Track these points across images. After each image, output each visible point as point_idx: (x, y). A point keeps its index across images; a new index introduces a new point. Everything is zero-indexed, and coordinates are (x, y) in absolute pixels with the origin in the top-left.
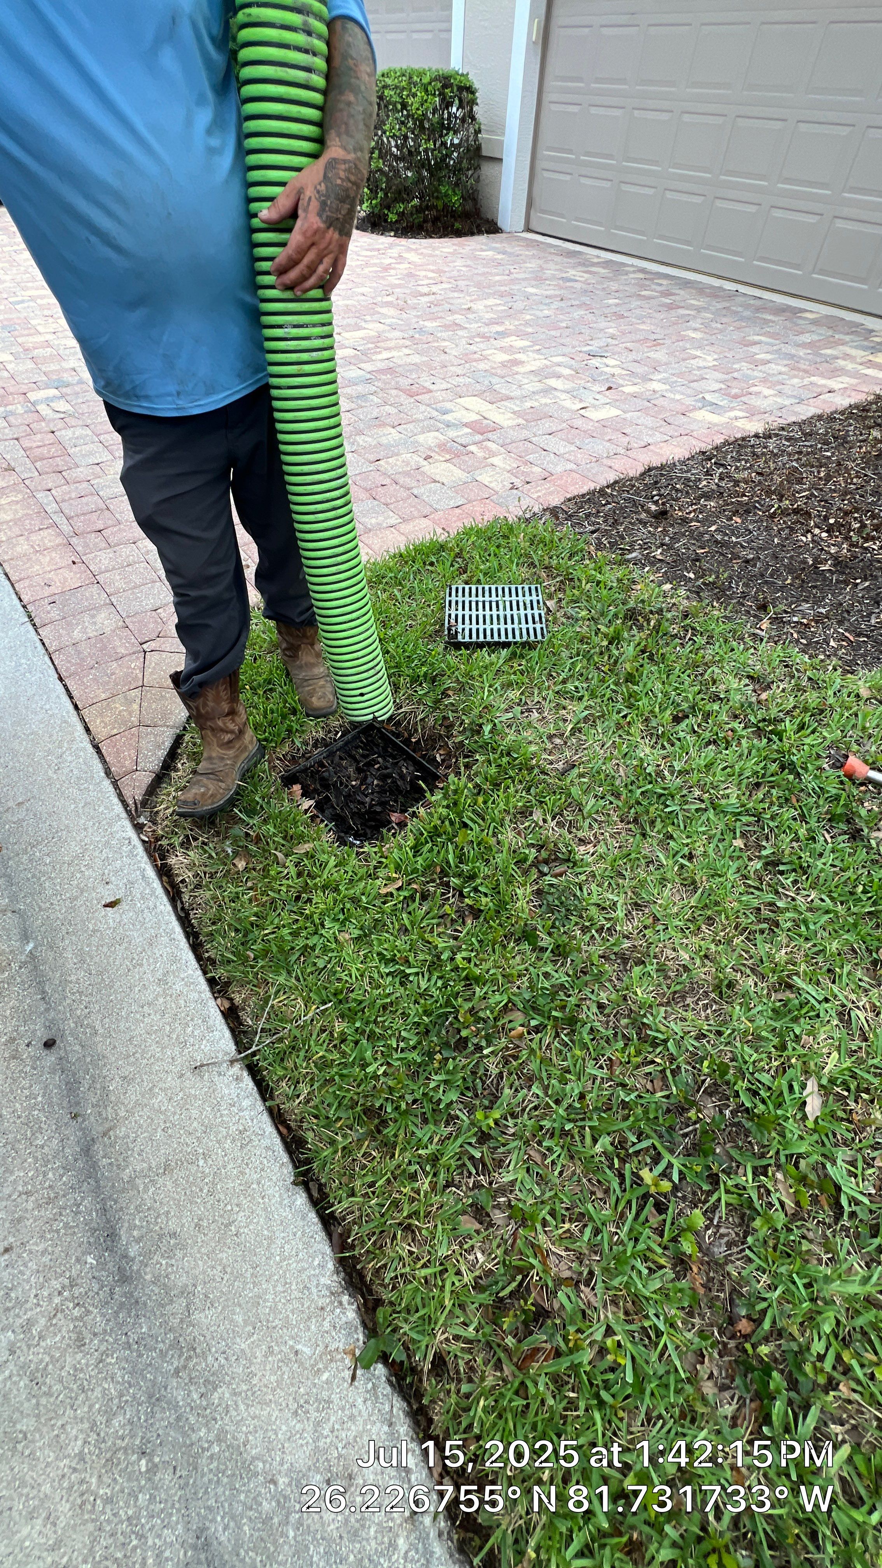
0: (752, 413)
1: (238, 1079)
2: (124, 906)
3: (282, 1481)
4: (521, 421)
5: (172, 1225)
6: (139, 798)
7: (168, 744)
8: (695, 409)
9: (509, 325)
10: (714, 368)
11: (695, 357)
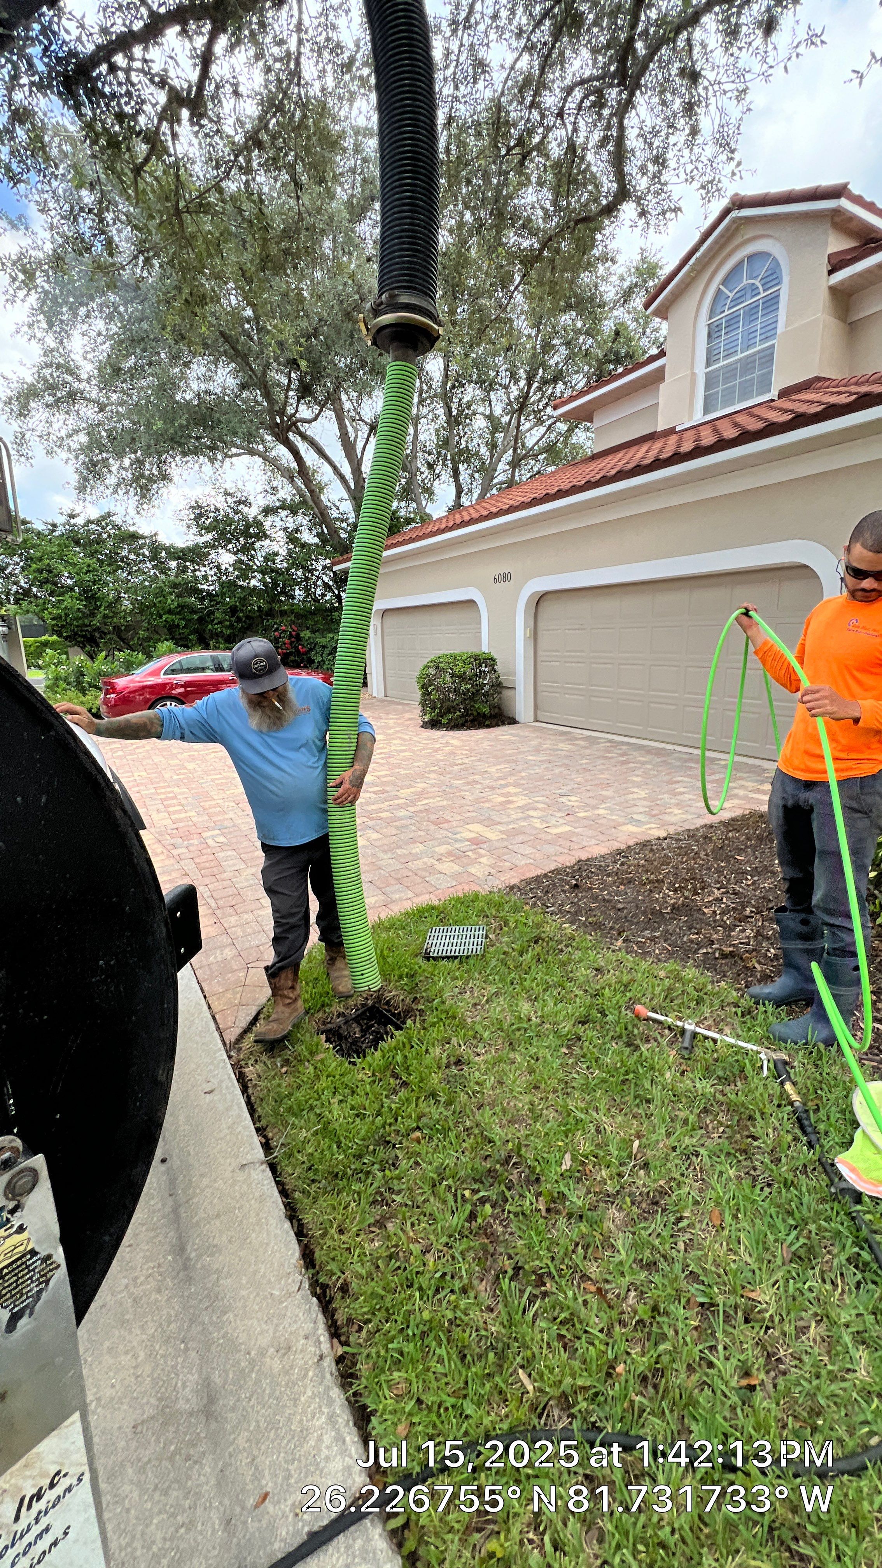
0: (663, 825)
1: (264, 1171)
2: (215, 1092)
3: (253, 1353)
4: (504, 836)
5: (215, 1242)
6: (233, 1040)
7: (254, 1014)
8: (624, 824)
9: (511, 780)
10: (645, 799)
11: (633, 793)
